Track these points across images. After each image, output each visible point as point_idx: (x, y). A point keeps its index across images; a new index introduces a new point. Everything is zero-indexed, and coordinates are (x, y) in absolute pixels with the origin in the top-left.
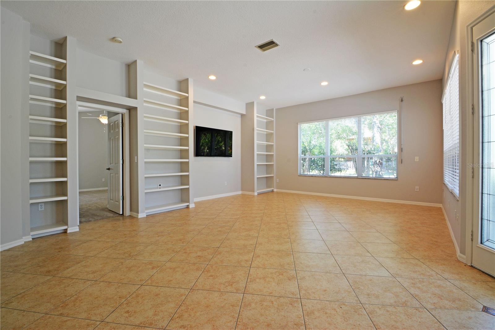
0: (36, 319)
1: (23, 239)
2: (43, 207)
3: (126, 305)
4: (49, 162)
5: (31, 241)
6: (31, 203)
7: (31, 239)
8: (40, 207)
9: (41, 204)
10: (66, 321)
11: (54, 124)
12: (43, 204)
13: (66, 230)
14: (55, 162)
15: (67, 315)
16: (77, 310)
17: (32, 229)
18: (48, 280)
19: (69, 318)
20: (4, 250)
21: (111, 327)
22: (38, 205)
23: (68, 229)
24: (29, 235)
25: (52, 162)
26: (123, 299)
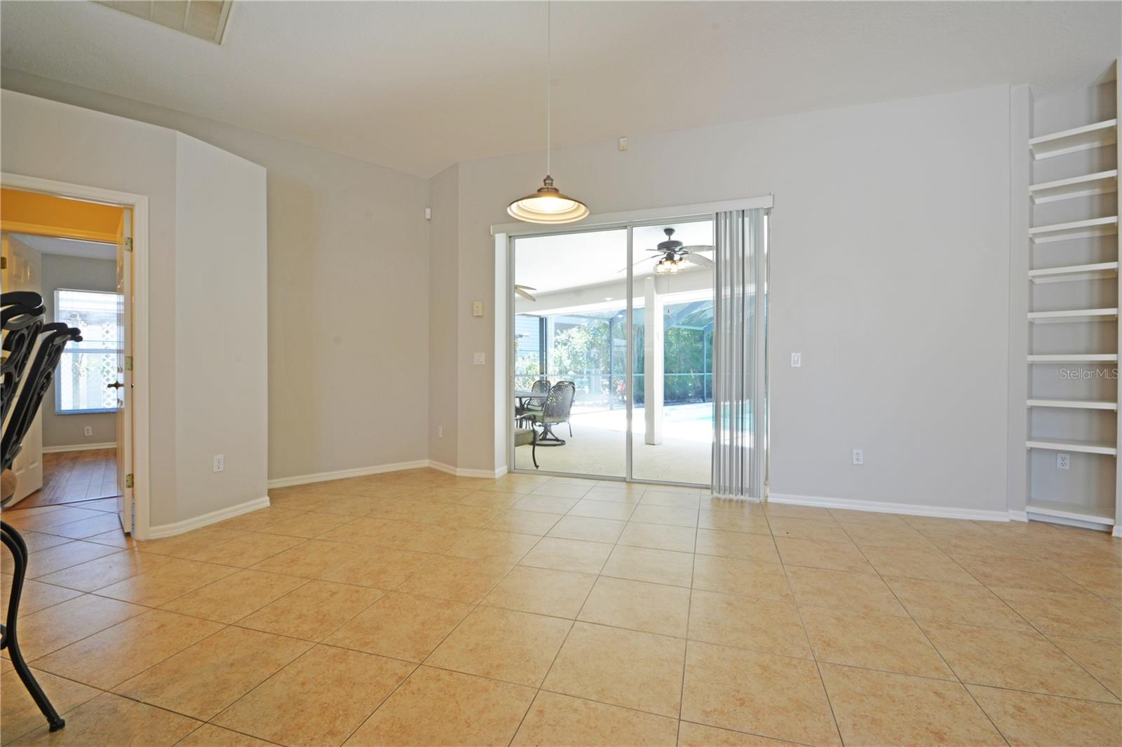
0: (896, 614)
1: (1007, 513)
2: (1068, 461)
3: (1035, 700)
4: (1083, 364)
5: (1024, 522)
6: (1032, 449)
7: (1026, 520)
8: (1059, 460)
9: (1063, 455)
10: (921, 643)
11: (1097, 277)
12: (1068, 456)
13: (1112, 527)
14: (1100, 364)
15: (932, 638)
16: (952, 643)
17: (1030, 501)
18: (970, 585)
19: (928, 643)
20: (970, 520)
21: (962, 698)
22: (1057, 455)
23: (1115, 527)
24: (1023, 509)
25: (1092, 365)
26: (1044, 690)
